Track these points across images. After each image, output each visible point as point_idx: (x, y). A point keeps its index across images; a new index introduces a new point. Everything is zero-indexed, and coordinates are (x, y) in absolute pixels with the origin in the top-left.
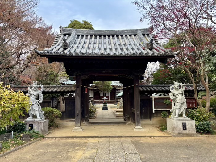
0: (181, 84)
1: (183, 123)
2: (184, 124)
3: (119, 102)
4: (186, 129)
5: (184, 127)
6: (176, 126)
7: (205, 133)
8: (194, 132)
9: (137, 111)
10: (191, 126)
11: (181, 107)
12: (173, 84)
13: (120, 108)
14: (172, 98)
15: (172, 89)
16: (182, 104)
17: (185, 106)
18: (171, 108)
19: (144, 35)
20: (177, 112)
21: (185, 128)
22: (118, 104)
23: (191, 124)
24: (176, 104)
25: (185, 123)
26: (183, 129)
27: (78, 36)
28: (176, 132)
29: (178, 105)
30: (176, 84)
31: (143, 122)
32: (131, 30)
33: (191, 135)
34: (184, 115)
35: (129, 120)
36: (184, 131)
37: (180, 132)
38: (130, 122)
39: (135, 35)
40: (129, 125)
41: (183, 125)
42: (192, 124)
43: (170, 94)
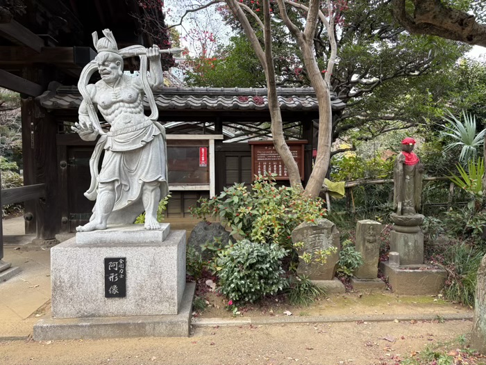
1: (107, 261)
2: (111, 265)
4: (122, 293)
5: (115, 280)
6: (66, 277)
10: (155, 273)
11: (125, 173)
16: (132, 156)
21: (115, 289)
23: (153, 263)
25: (117, 260)
26: (108, 295)
33: (142, 325)
37: (89, 308)
41: (107, 273)
42: (157, 265)
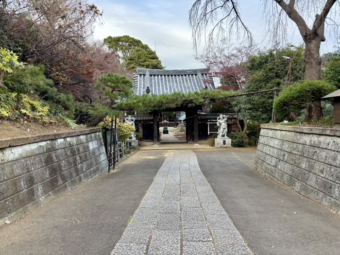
0: (225, 116)
3: (179, 125)
5: (224, 142)
6: (219, 143)
7: (238, 147)
8: (230, 146)
9: (196, 134)
10: (229, 142)
11: (223, 131)
12: (219, 115)
13: (181, 131)
14: (218, 125)
15: (219, 119)
16: (224, 129)
17: (226, 130)
18: (218, 131)
19: (202, 74)
20: (221, 134)
22: (178, 127)
24: (221, 129)
25: (225, 140)
26: (224, 144)
27: (151, 75)
28: (219, 146)
29: (222, 129)
30: (221, 116)
31: (199, 142)
32: (192, 70)
33: (228, 147)
34: (225, 136)
35: (190, 140)
36: (224, 146)
37: (222, 146)
38: (191, 142)
39: (196, 75)
40: (191, 143)
42: (229, 141)
43: (218, 122)
